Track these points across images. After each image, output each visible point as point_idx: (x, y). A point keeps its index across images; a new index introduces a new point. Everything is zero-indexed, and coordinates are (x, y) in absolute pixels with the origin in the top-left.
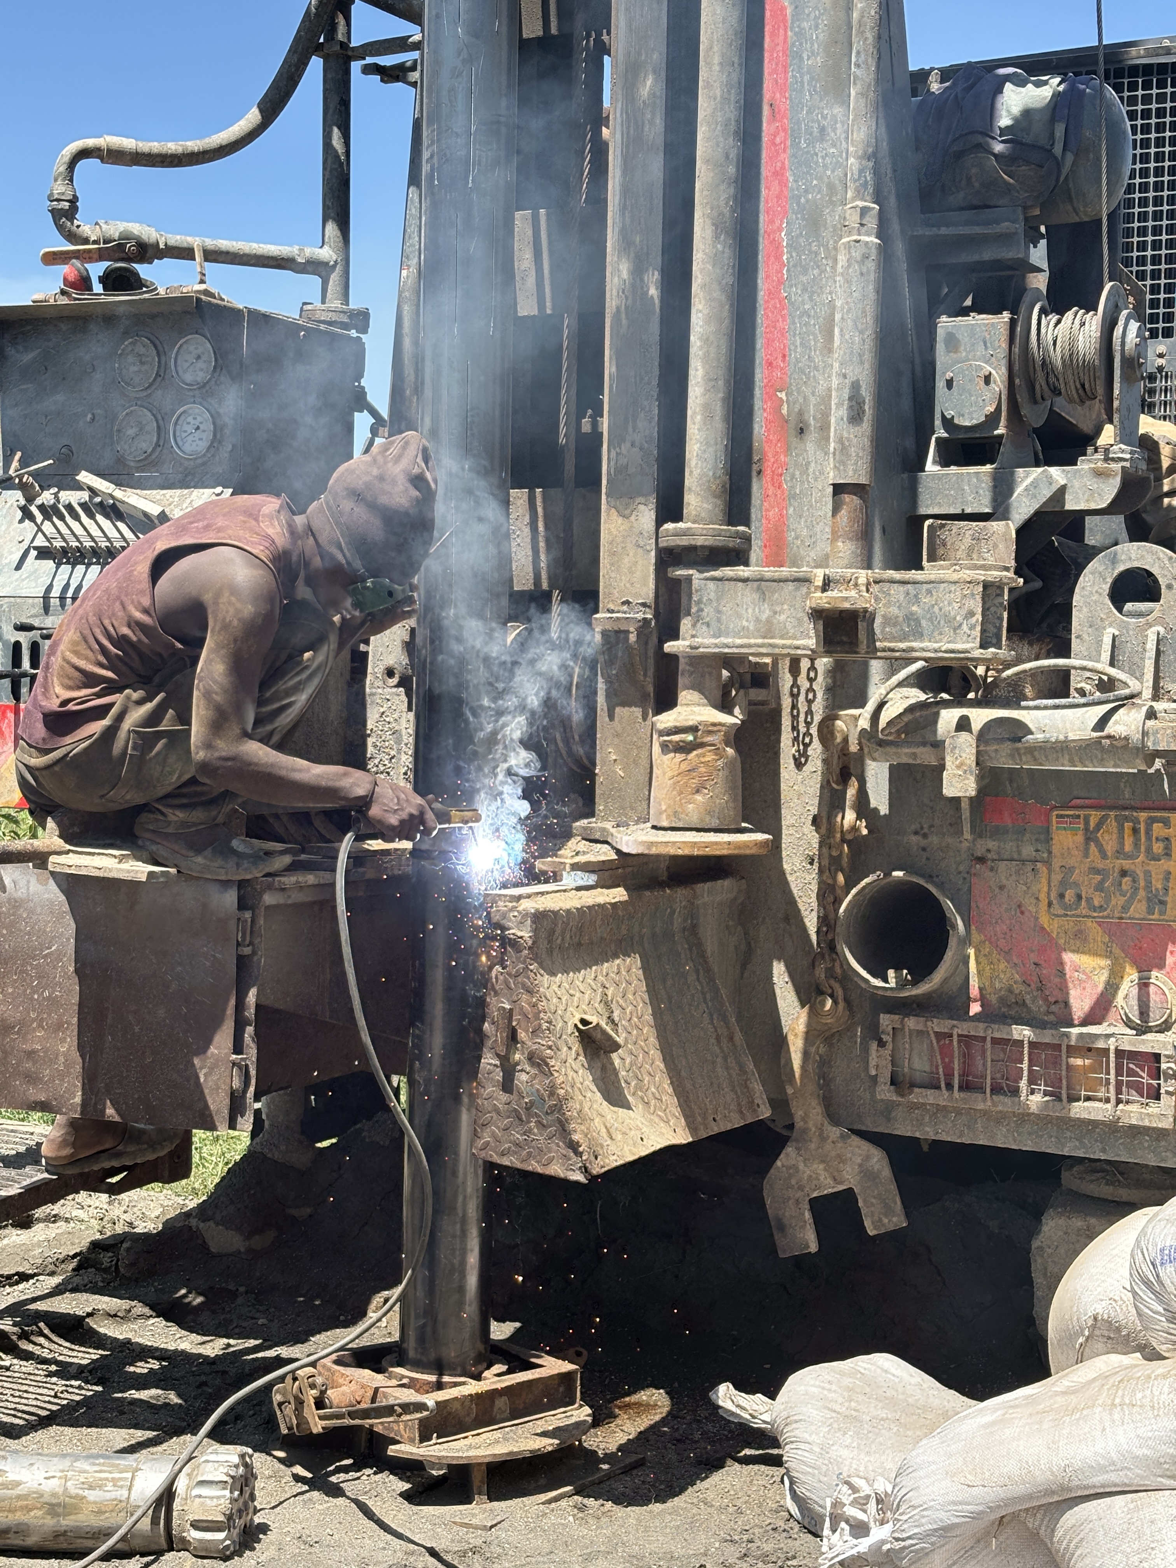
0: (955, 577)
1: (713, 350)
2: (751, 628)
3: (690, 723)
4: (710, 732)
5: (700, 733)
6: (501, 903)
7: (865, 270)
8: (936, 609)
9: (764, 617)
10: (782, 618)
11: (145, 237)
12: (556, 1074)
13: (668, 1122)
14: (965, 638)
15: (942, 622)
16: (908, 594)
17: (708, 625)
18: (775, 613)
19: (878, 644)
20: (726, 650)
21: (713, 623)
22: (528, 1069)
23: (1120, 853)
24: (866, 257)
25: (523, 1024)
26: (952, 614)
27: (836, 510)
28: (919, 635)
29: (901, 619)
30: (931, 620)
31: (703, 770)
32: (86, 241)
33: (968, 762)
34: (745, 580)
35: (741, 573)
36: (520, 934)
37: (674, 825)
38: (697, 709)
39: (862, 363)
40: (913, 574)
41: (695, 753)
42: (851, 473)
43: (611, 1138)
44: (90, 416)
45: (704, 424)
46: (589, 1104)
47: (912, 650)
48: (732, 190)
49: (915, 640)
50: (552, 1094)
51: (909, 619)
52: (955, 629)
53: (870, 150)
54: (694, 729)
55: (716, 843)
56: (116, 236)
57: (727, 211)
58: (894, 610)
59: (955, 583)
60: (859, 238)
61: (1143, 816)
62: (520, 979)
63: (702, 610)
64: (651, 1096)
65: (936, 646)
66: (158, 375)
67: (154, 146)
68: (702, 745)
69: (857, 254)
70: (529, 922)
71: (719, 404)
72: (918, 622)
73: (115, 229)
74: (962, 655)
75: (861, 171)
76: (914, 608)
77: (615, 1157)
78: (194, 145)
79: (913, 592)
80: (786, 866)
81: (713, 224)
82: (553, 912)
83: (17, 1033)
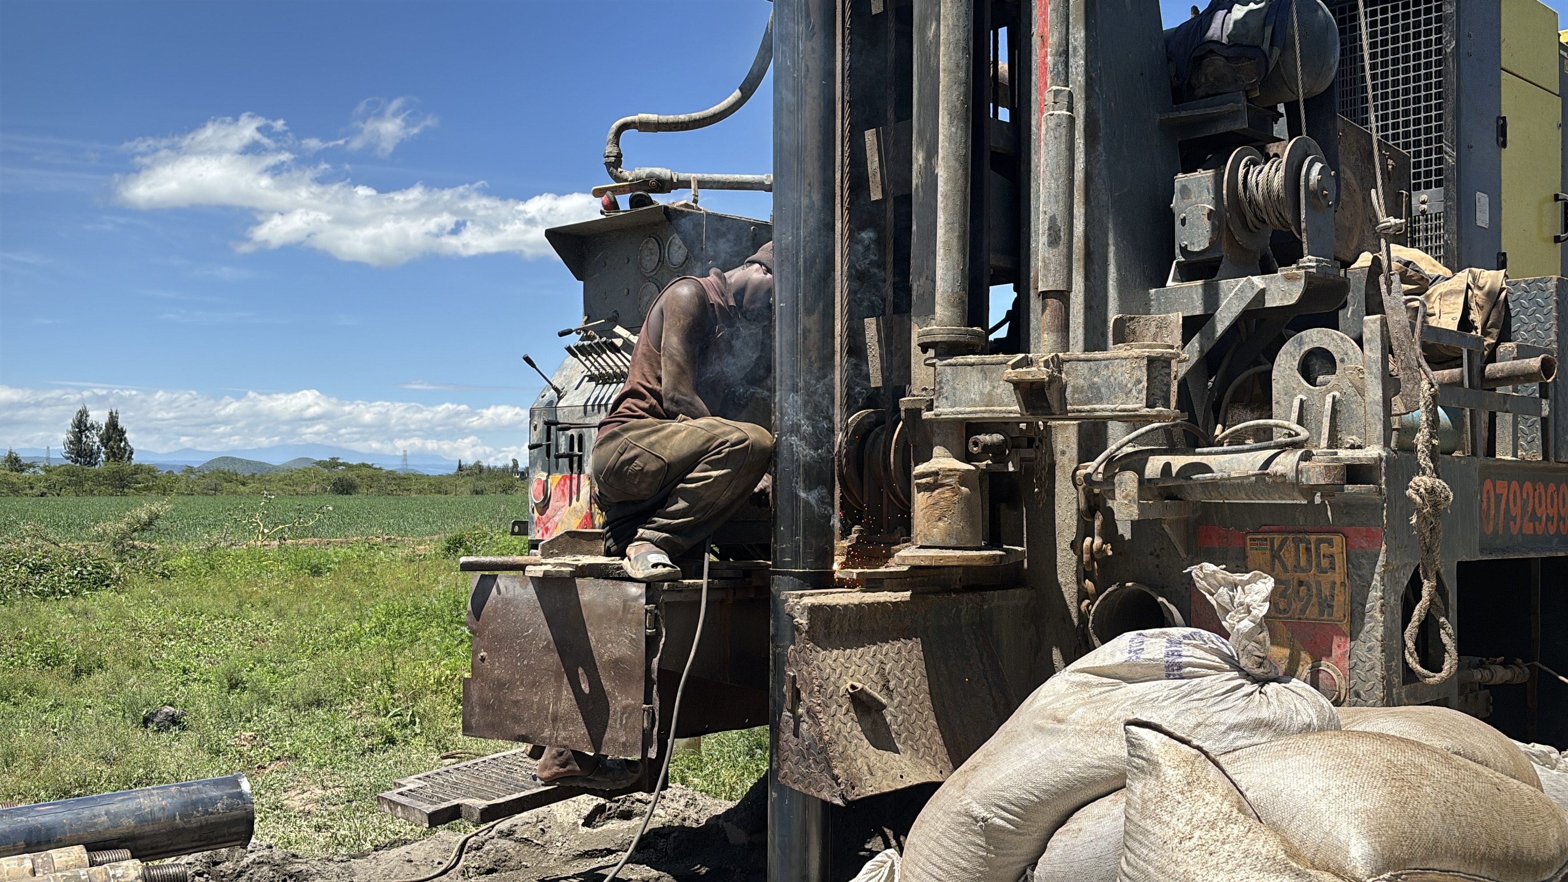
0: (1126, 354)
1: (950, 203)
2: (977, 399)
3: (933, 469)
4: (948, 476)
5: (940, 477)
6: (790, 600)
7: (1057, 134)
8: (1112, 378)
9: (986, 391)
10: (999, 391)
11: (663, 176)
12: (823, 725)
13: (936, 765)
14: (1134, 400)
15: (1117, 389)
16: (1091, 369)
17: (947, 398)
18: (994, 387)
19: (1069, 407)
20: (960, 416)
21: (951, 398)
22: (807, 719)
23: (1297, 567)
24: (1058, 125)
25: (804, 687)
26: (1124, 382)
27: (1043, 311)
28: (1100, 400)
29: (1086, 388)
30: (1108, 388)
31: (943, 503)
32: (626, 180)
33: (1132, 494)
34: (972, 365)
35: (969, 360)
36: (801, 621)
37: (924, 544)
38: (942, 460)
39: (1057, 202)
40: (1098, 355)
41: (937, 491)
42: (1051, 283)
43: (871, 774)
44: (626, 291)
45: (945, 255)
46: (853, 748)
47: (1095, 410)
48: (962, 89)
49: (1097, 403)
50: (821, 739)
51: (1092, 388)
52: (1127, 394)
53: (1061, 49)
54: (936, 473)
55: (948, 557)
56: (644, 176)
57: (958, 104)
58: (1081, 382)
59: (1126, 359)
60: (1052, 112)
61: (1313, 537)
62: (802, 654)
63: (942, 388)
64: (921, 745)
65: (1112, 407)
66: (659, 261)
67: (671, 118)
68: (942, 485)
69: (1052, 124)
70: (806, 613)
71: (955, 240)
72: (1099, 389)
73: (643, 172)
74: (1132, 413)
75: (1054, 65)
76: (1096, 379)
77: (871, 789)
78: (696, 115)
79: (1094, 368)
80: (1061, 579)
81: (949, 114)
82: (829, 606)
83: (507, 689)
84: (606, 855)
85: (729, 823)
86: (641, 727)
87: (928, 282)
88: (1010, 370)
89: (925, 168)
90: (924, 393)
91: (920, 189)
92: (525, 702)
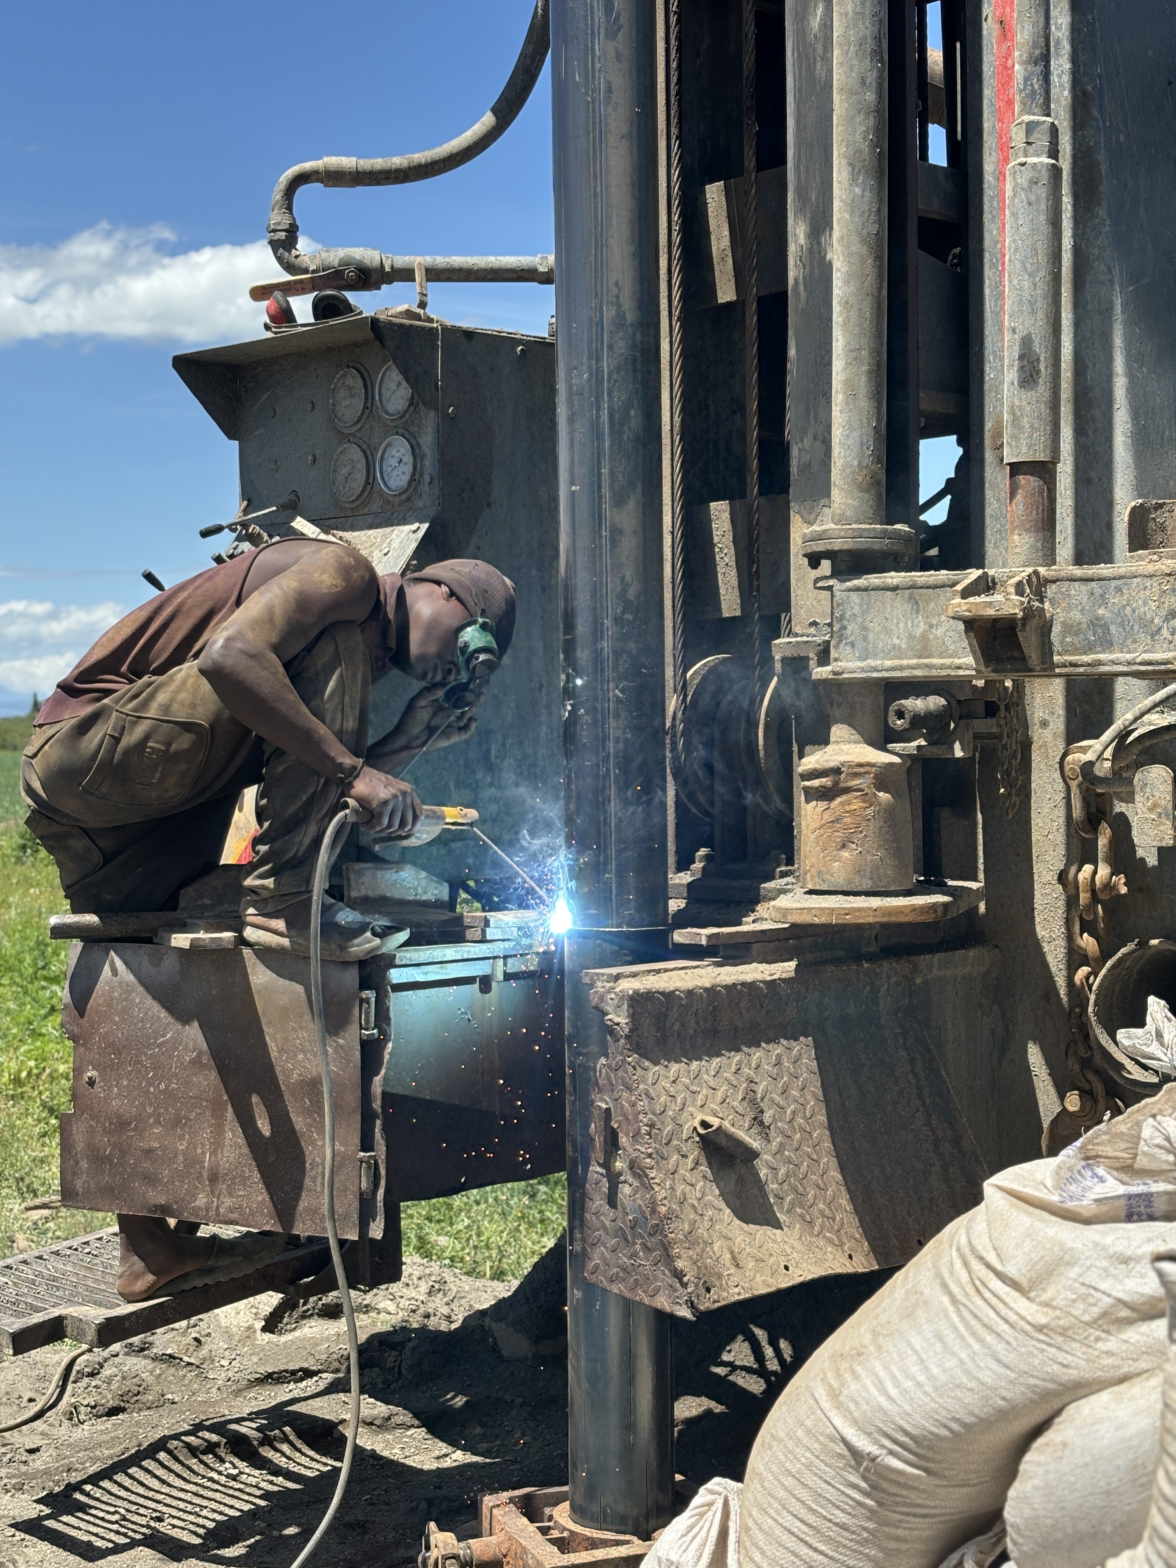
0: (1150, 568)
1: (854, 315)
2: (904, 646)
3: (832, 764)
4: (856, 775)
5: (843, 776)
6: (599, 984)
7: (1033, 198)
8: (1128, 608)
9: (918, 632)
10: (939, 632)
11: (367, 262)
12: (657, 1188)
13: (841, 1245)
14: (1165, 646)
15: (1136, 627)
16: (1092, 594)
17: (853, 645)
18: (931, 626)
19: (1056, 658)
20: (875, 675)
21: (859, 644)
22: (631, 1180)
24: (1034, 182)
25: (624, 1126)
26: (1149, 616)
27: (1013, 494)
28: (1107, 644)
29: (1084, 626)
30: (1122, 625)
31: (849, 820)
32: (306, 271)
33: (1163, 802)
34: (895, 589)
35: (889, 581)
36: (617, 1020)
37: (818, 888)
38: (845, 747)
39: (1033, 312)
40: (1103, 570)
41: (839, 800)
42: (1024, 449)
43: (737, 1266)
44: (310, 458)
45: (847, 404)
46: (707, 1224)
47: (1100, 663)
48: (871, 122)
49: (1103, 652)
50: (653, 1211)
51: (1094, 625)
52: (1152, 636)
53: (1037, 52)
54: (837, 771)
55: (859, 910)
56: (336, 263)
57: (865, 148)
58: (1076, 615)
59: (1151, 576)
60: (1023, 160)
62: (620, 1073)
63: (845, 628)
64: (817, 1214)
65: (1129, 657)
66: (365, 407)
67: (378, 163)
68: (847, 790)
69: (1023, 181)
70: (625, 1006)
71: (864, 379)
72: (1106, 628)
73: (335, 256)
74: (1163, 667)
75: (1026, 79)
76: (1101, 612)
77: (737, 1290)
78: (421, 157)
79: (1098, 591)
81: (850, 164)
82: (662, 993)
83: (134, 1130)
84: (301, 1380)
85: (502, 1325)
86: (356, 1189)
87: (817, 443)
88: (958, 600)
89: (811, 251)
90: (812, 630)
91: (802, 288)
92: (164, 1151)
